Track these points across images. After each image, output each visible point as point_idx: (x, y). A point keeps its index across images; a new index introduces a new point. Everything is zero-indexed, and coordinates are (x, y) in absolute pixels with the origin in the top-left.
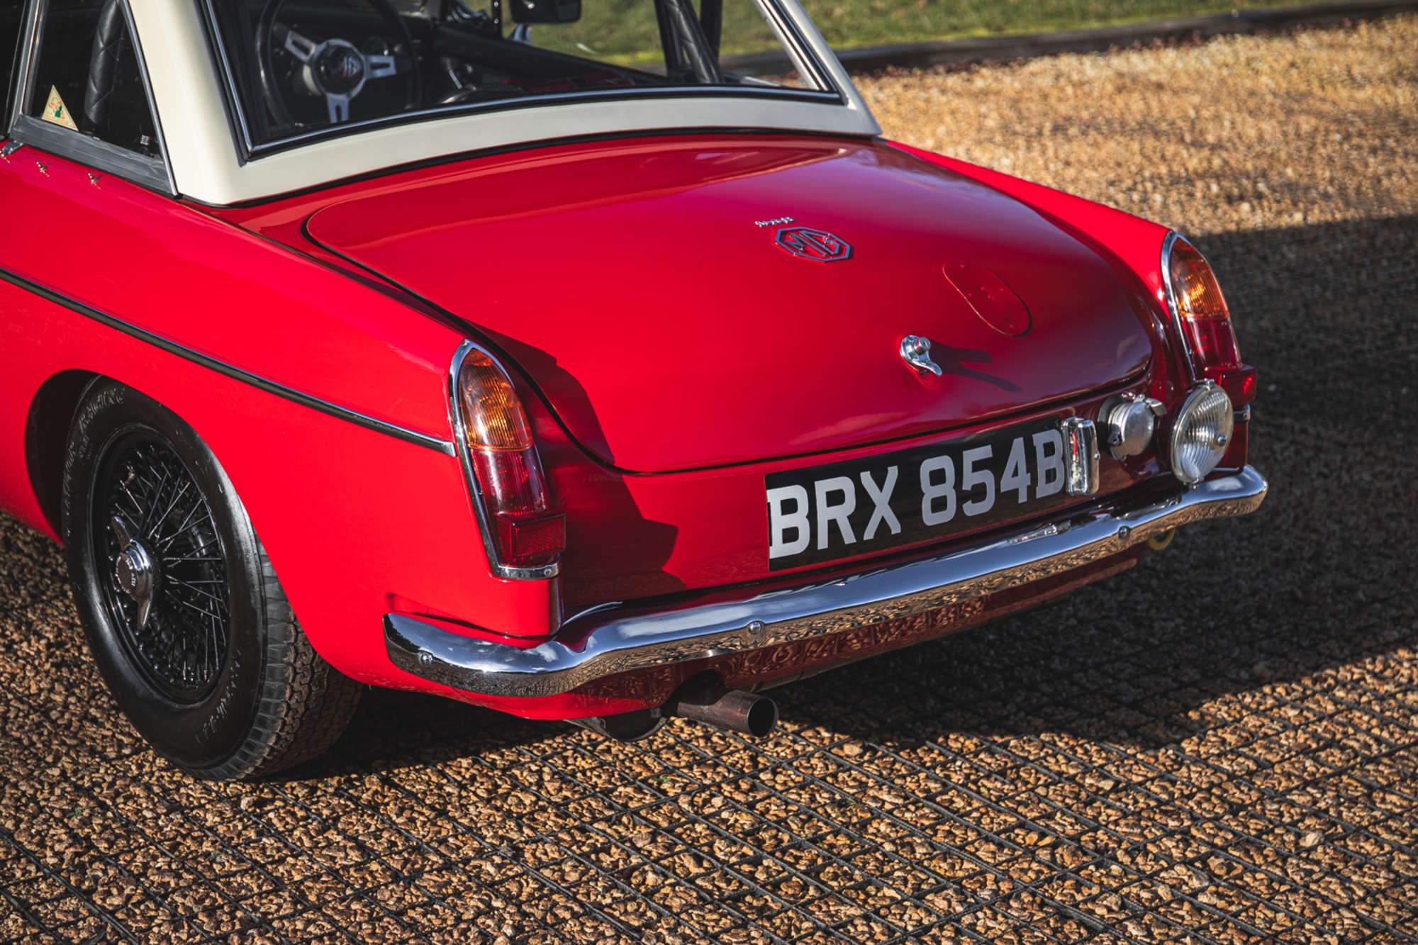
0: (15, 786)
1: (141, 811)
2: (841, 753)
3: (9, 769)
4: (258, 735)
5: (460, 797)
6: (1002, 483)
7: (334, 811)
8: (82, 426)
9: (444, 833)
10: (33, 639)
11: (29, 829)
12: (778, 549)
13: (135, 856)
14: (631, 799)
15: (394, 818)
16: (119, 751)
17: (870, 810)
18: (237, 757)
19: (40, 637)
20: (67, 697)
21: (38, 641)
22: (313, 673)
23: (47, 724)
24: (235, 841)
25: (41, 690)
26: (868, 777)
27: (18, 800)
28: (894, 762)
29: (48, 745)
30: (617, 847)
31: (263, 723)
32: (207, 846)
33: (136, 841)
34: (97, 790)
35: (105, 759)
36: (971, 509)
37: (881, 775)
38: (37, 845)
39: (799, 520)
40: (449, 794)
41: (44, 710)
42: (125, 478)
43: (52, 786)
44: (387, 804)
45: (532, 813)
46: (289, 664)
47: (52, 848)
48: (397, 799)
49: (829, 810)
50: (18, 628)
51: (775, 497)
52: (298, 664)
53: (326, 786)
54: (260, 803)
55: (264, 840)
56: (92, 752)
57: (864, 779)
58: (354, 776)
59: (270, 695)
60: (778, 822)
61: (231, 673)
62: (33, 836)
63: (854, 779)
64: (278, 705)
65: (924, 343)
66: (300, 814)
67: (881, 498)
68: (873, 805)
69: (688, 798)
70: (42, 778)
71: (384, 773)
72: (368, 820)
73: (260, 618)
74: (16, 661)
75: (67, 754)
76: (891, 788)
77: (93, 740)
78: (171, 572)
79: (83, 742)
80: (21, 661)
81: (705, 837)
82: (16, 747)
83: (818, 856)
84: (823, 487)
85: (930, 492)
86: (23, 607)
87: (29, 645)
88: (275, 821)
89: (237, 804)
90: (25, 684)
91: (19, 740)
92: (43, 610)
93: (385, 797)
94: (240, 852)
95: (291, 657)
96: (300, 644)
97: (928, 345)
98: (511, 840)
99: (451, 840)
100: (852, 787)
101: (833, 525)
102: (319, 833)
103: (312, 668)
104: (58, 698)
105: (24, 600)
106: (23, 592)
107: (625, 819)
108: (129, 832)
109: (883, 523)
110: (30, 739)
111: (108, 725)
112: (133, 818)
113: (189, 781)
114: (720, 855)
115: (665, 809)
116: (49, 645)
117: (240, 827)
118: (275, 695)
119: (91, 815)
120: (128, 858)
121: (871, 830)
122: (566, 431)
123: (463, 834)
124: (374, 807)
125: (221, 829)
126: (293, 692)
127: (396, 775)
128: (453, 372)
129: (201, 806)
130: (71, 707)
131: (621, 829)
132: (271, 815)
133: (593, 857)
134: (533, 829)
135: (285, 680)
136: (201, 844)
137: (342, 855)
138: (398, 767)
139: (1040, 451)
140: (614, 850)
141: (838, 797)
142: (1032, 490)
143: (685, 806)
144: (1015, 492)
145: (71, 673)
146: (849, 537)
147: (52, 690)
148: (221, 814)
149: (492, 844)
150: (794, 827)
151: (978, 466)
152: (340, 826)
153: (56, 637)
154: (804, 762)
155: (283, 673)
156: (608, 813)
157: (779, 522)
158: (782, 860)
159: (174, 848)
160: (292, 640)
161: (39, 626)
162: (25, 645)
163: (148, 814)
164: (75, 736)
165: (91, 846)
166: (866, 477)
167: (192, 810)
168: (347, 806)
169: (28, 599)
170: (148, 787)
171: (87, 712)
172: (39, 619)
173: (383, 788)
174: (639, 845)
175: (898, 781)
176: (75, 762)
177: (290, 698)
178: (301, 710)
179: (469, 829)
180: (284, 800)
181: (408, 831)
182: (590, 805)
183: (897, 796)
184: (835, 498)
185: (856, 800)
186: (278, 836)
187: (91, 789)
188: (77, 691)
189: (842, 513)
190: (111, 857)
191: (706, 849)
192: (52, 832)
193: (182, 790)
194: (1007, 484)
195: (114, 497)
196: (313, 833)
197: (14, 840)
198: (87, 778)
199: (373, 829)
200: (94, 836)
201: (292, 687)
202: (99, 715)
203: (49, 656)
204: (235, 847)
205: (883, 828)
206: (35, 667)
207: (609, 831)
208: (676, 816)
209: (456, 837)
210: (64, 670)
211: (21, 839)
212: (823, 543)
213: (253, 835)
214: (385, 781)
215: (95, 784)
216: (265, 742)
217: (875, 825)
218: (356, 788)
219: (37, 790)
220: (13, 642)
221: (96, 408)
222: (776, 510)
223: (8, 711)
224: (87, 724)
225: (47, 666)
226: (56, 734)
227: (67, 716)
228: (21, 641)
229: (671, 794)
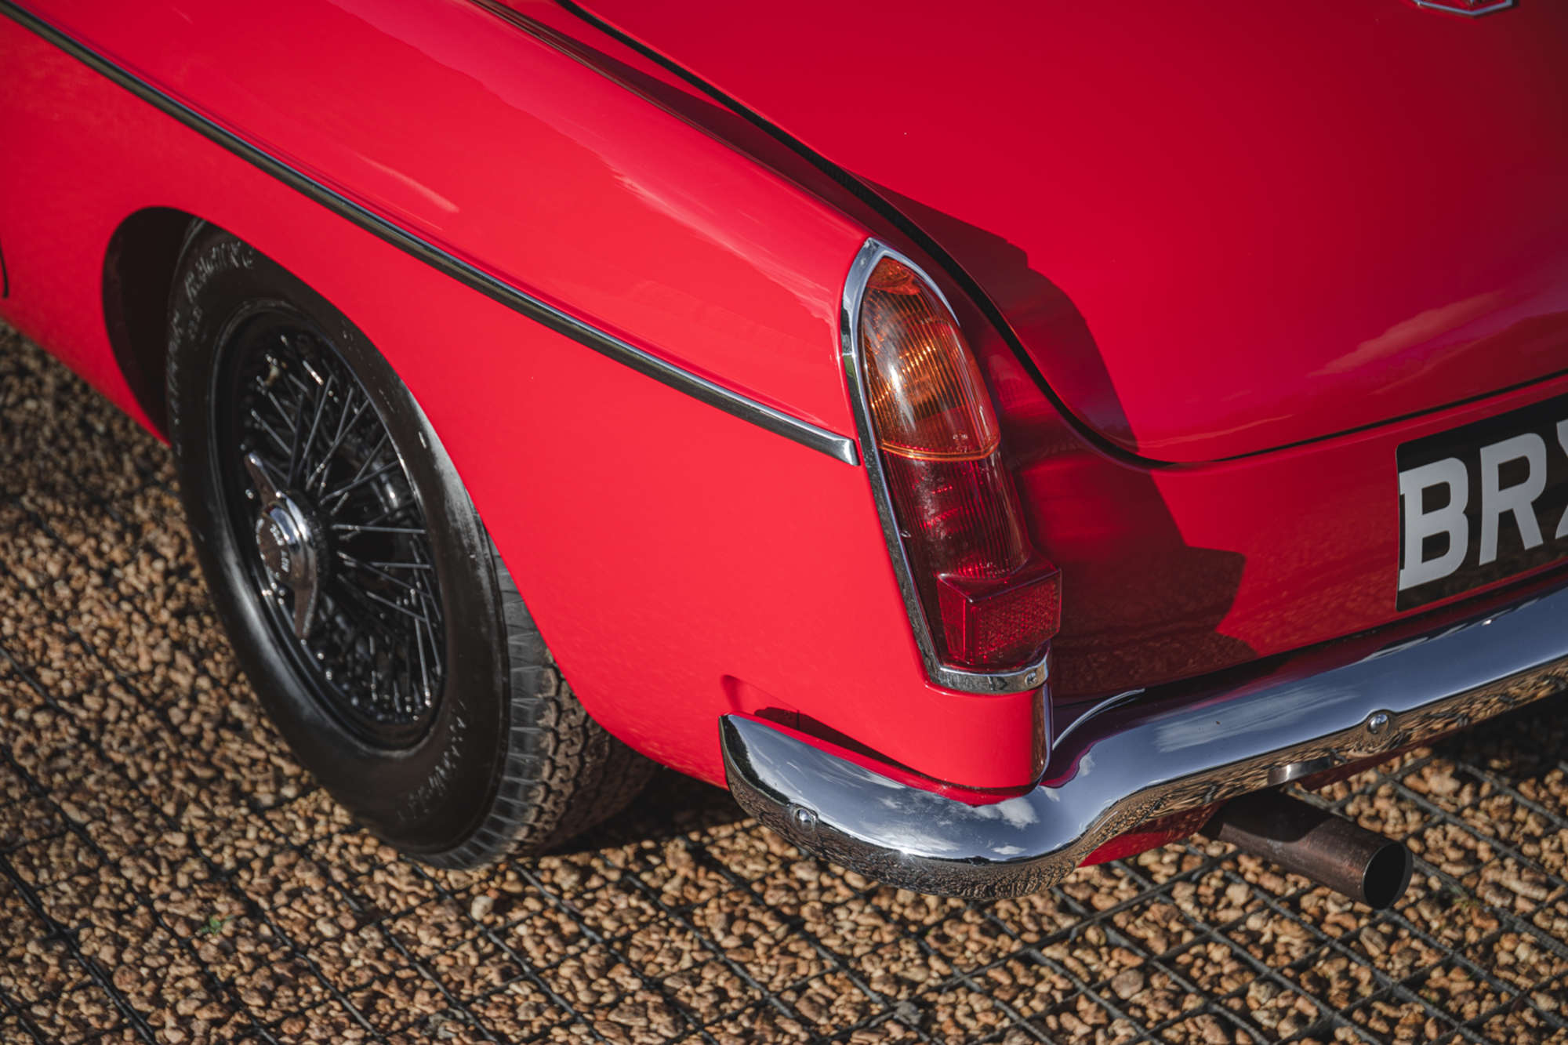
0: (116, 868)
1: (312, 922)
2: (1422, 787)
3: (107, 831)
4: (499, 826)
5: (822, 889)
7: (621, 923)
8: (191, 292)
9: (802, 970)
10: (143, 557)
11: (139, 963)
12: (1415, 572)
13: (307, 1021)
14: (1096, 889)
15: (719, 936)
16: (277, 793)
17: (1495, 914)
18: (464, 849)
19: (154, 554)
20: (195, 677)
21: (150, 563)
22: (587, 737)
23: (165, 735)
24: (466, 991)
25: (155, 664)
26: (1477, 840)
27: (120, 899)
28: (1514, 806)
29: (165, 779)
30: (1090, 1000)
31: (507, 810)
32: (421, 1003)
33: (308, 991)
34: (245, 875)
35: (257, 809)
37: (1497, 836)
38: (150, 1002)
39: (1451, 519)
40: (804, 884)
41: (159, 706)
42: (265, 374)
43: (174, 866)
44: (704, 905)
45: (939, 924)
46: (547, 729)
47: (174, 1009)
48: (719, 895)
49: (1426, 914)
50: (120, 537)
51: (1412, 483)
52: (563, 728)
53: (606, 866)
54: (504, 903)
55: (514, 987)
56: (237, 795)
57: (1470, 843)
58: (648, 844)
59: (519, 773)
60: (1345, 942)
61: (451, 734)
62: (142, 981)
63: (1455, 845)
64: (530, 788)
66: (569, 928)
68: (1498, 902)
69: (1191, 889)
70: (158, 850)
71: (695, 836)
72: (678, 944)
73: (498, 656)
74: (117, 605)
75: (197, 801)
76: (1521, 866)
77: (236, 767)
78: (346, 547)
79: (220, 772)
80: (126, 606)
81: (1230, 976)
82: (116, 785)
83: (1425, 1016)
84: (1493, 456)
86: (129, 496)
87: (138, 571)
88: (529, 944)
89: (464, 908)
90: (131, 650)
91: (120, 768)
92: (158, 499)
93: (700, 889)
94: (475, 1014)
95: (550, 718)
96: (564, 698)
98: (913, 985)
99: (816, 985)
100: (1456, 863)
101: (1507, 520)
102: (603, 972)
103: (585, 731)
104: (183, 680)
105: (129, 482)
106: (129, 467)
107: (1092, 935)
108: (297, 970)
110: (138, 766)
111: (260, 737)
112: (303, 938)
113: (388, 856)
114: (1262, 1017)
115: (1155, 912)
116: (167, 573)
117: (473, 961)
118: (526, 772)
119: (236, 934)
120: (296, 1030)
121: (1504, 958)
122: (1050, 396)
123: (834, 972)
124: (684, 910)
125: (443, 963)
126: (554, 768)
127: (713, 843)
128: (850, 303)
129: (410, 911)
130: (202, 698)
131: (1089, 958)
132: (522, 930)
133: (1052, 1021)
134: (947, 961)
135: (542, 752)
136: (411, 996)
137: (642, 1022)
138: (718, 823)
140: (1083, 1005)
141: (1435, 884)
143: (1188, 907)
145: (202, 627)
146: (1531, 536)
147: (171, 664)
148: (440, 928)
149: (885, 998)
150: (1374, 951)
152: (634, 955)
153: (177, 556)
154: (1365, 806)
155: (537, 743)
156: (1066, 923)
157: (1418, 525)
158: (1364, 1027)
159: (369, 1008)
160: (552, 693)
161: (153, 534)
162: (130, 569)
163: (328, 930)
164: (208, 764)
165: (237, 1005)
167: (395, 918)
168: (642, 912)
169: (136, 481)
170: (324, 873)
171: (226, 711)
172: (153, 519)
173: (696, 870)
174: (1124, 993)
175: (1529, 849)
176: (210, 818)
177: (551, 777)
178: (568, 790)
179: (842, 960)
180: (540, 898)
181: (742, 965)
182: (1032, 906)
183: (1535, 883)
184: (1513, 473)
185: (1466, 889)
186: (537, 979)
187: (234, 873)
188: (210, 665)
189: (1521, 499)
190: (267, 1027)
191: (1236, 1003)
192: (174, 971)
193: (379, 877)
195: (249, 400)
196: (591, 974)
197: (113, 988)
198: (228, 851)
199: (686, 963)
200: (241, 981)
201: (553, 762)
202: (243, 716)
203: (170, 593)
204: (466, 1005)
205: (1523, 952)
206: (146, 617)
207: (1070, 963)
208: (1175, 927)
209: (821, 977)
210: (191, 621)
211: (126, 988)
212: (1488, 554)
213: (495, 978)
214: (700, 856)
215: (243, 864)
216: (510, 836)
217: (1507, 944)
218: (651, 868)
219: (149, 877)
220: (113, 564)
221: (209, 269)
222: (1413, 505)
223: (105, 707)
224: (227, 735)
225: (164, 616)
226: (179, 756)
227: (195, 718)
228: (126, 563)
229: (1161, 879)
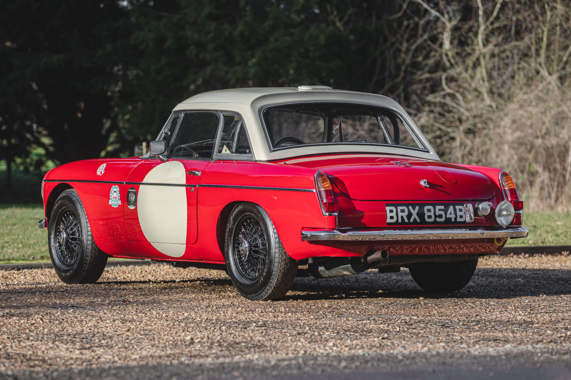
4: (273, 279)
6: (447, 215)
8: (231, 219)
12: (389, 220)
18: (268, 287)
22: (286, 260)
31: (274, 275)
36: (438, 220)
39: (394, 214)
51: (388, 209)
52: (282, 259)
64: (277, 270)
65: (425, 180)
67: (414, 213)
84: (400, 208)
85: (427, 214)
95: (281, 256)
96: (283, 254)
97: (426, 181)
101: (402, 217)
103: (286, 258)
109: (415, 219)
122: (340, 190)
126: (281, 266)
128: (315, 176)
135: (279, 263)
139: (458, 210)
142: (456, 218)
144: (451, 218)
146: (406, 220)
151: (440, 210)
157: (389, 215)
166: (410, 207)
178: (283, 271)
184: (403, 211)
189: (405, 215)
194: (448, 216)
212: (400, 220)
216: (275, 281)
222: (388, 211)
